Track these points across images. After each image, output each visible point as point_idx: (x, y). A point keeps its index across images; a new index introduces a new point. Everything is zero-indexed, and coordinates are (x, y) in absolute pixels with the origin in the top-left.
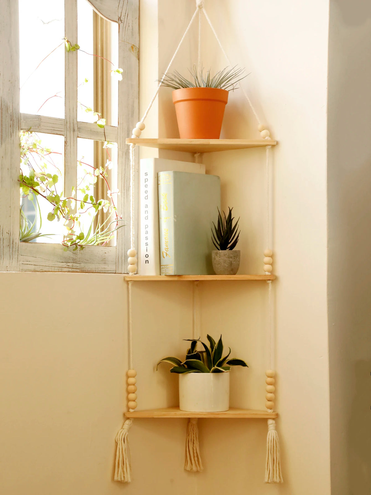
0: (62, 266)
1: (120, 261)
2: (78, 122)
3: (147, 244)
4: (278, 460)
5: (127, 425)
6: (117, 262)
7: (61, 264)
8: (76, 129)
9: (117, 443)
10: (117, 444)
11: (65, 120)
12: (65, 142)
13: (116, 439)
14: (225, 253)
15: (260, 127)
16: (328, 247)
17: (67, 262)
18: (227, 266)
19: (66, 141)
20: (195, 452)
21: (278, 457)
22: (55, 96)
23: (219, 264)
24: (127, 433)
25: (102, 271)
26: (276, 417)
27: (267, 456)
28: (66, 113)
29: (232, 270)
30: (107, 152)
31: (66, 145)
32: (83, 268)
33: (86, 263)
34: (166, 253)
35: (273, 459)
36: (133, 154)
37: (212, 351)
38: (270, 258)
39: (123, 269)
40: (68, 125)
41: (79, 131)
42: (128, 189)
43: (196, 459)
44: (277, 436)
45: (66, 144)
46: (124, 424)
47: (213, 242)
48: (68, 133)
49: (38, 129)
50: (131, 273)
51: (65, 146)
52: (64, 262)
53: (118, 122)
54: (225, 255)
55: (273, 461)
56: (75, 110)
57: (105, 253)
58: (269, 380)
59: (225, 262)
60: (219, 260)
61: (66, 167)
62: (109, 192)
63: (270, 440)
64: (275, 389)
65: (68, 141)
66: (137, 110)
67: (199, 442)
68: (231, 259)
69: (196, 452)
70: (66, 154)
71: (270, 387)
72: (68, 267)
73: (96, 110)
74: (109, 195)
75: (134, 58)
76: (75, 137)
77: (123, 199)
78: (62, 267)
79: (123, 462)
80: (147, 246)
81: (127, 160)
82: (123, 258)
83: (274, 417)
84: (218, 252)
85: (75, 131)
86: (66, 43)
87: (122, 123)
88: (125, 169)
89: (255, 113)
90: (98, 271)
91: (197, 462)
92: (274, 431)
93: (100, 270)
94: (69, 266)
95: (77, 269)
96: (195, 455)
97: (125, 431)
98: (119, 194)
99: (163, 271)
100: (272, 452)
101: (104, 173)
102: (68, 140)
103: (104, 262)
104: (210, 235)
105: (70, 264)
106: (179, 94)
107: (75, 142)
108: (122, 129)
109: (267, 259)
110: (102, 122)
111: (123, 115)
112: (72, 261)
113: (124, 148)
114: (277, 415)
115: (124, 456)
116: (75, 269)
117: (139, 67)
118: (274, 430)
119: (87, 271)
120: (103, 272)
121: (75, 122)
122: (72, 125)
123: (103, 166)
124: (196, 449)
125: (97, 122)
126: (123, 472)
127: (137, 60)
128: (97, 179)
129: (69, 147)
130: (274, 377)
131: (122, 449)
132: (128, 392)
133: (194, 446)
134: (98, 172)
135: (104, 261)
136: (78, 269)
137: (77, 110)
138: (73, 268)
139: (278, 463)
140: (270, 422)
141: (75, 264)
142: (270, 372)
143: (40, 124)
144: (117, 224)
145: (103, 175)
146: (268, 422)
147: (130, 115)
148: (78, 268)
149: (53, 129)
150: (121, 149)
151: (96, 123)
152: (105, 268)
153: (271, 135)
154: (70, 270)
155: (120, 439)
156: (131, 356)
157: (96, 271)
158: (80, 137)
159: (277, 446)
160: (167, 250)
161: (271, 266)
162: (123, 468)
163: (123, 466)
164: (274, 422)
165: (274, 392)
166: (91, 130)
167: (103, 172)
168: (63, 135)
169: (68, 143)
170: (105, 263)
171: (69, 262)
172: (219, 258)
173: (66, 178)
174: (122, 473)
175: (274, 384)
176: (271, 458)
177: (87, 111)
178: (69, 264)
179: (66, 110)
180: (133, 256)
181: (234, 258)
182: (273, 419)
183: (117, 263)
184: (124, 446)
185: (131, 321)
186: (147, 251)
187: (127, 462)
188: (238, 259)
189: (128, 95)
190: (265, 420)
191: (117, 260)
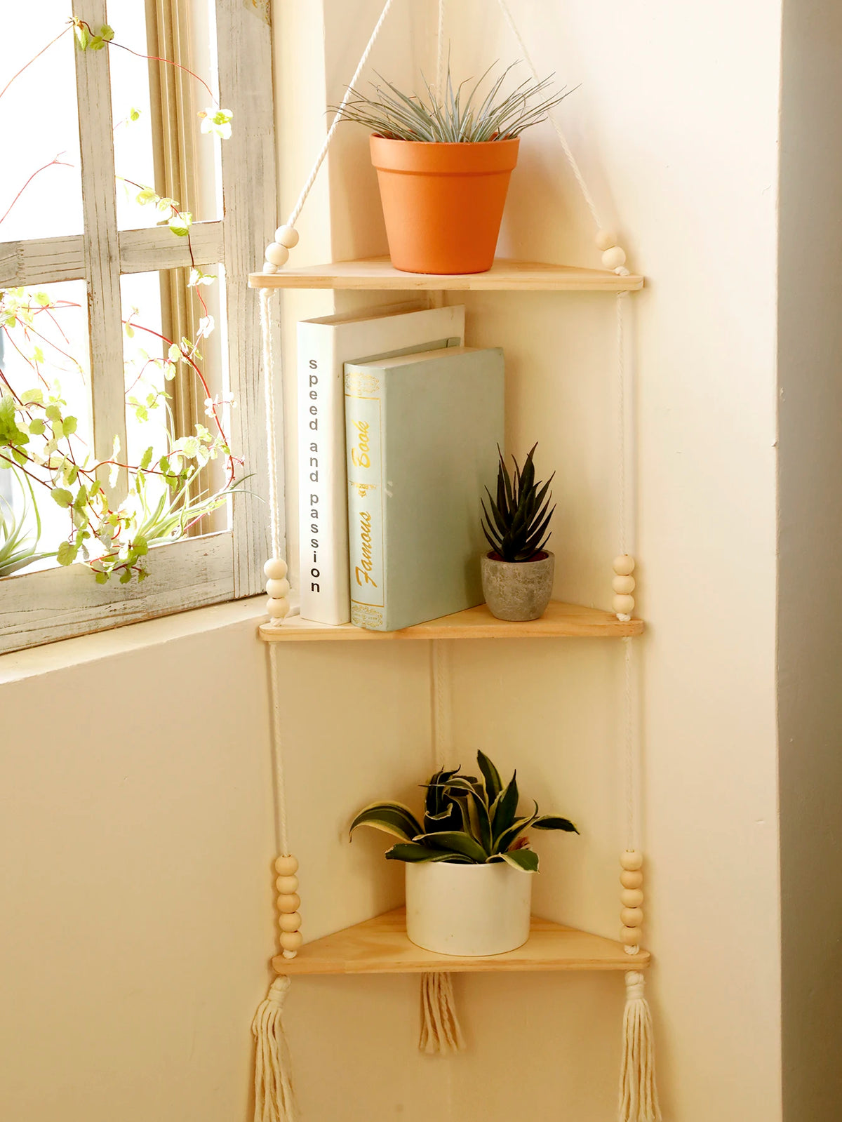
0: (99, 616)
1: (244, 565)
2: (118, 234)
3: (315, 543)
4: (649, 1071)
5: (280, 991)
6: (236, 570)
7: (94, 612)
8: (115, 252)
9: (255, 1039)
10: (257, 1039)
11: (86, 237)
12: (89, 295)
13: (254, 1028)
14: (517, 571)
15: (600, 238)
16: (778, 554)
17: (110, 603)
18: (522, 602)
19: (90, 291)
20: (444, 1008)
21: (649, 1064)
22: (53, 163)
23: (501, 596)
24: (280, 1011)
25: (200, 601)
26: (648, 965)
27: (624, 1060)
28: (86, 217)
29: (533, 610)
30: (198, 296)
31: (91, 302)
32: (152, 607)
33: (159, 591)
34: (366, 574)
35: (637, 1069)
36: (267, 314)
37: (491, 802)
38: (629, 579)
39: (252, 582)
40: (95, 246)
41: (124, 255)
42: (256, 379)
43: (447, 1026)
44: (649, 1013)
45: (92, 300)
46: (270, 988)
47: (484, 530)
48: (96, 270)
49: (17, 280)
50: (275, 620)
51: (89, 305)
52: (102, 603)
53: (224, 208)
54: (515, 576)
55: (637, 1073)
56: (109, 202)
57: (206, 555)
58: (630, 877)
59: (515, 591)
60: (500, 585)
61: (95, 360)
62: (208, 402)
63: (631, 1025)
64: (644, 897)
65: (95, 290)
66: (273, 164)
67: (454, 988)
68: (530, 586)
69: (446, 1008)
70: (93, 328)
71: (632, 896)
72: (113, 613)
73: (163, 192)
74: (209, 412)
75: (258, 25)
76: (114, 275)
77: (244, 406)
78: (99, 618)
79: (272, 1083)
80: (315, 549)
81: (251, 302)
82: (251, 557)
83: (641, 966)
84: (499, 567)
85: (113, 258)
86: (78, 29)
87: (234, 208)
88: (247, 328)
89: (589, 200)
90: (190, 605)
91: (450, 1034)
92: (640, 1001)
93: (195, 602)
94: (115, 610)
95: (135, 613)
96: (446, 1016)
97: (273, 1007)
98: (235, 405)
99: (356, 614)
100: (635, 1055)
101: (194, 351)
102: (97, 289)
103: (204, 577)
104: (478, 513)
105: (118, 606)
106: (388, 153)
107: (115, 288)
108: (234, 224)
109: (621, 582)
110: (183, 221)
111: (235, 186)
112: (123, 597)
113: (241, 273)
114: (650, 961)
115: (277, 1071)
116: (132, 613)
117: (271, 44)
118: (641, 999)
119: (161, 612)
120: (203, 603)
121: (112, 235)
122: (104, 246)
123: (187, 334)
124: (447, 1003)
125: (169, 221)
126: (276, 1107)
127: (267, 27)
128: (176, 370)
129: (98, 308)
130: (642, 868)
131: (270, 1051)
132: (279, 912)
133: (440, 996)
134: (174, 352)
135: (204, 575)
136: (139, 612)
137: (114, 203)
138: (127, 614)
139: (649, 1076)
140: (633, 979)
141: (130, 604)
142: (630, 858)
143: (20, 265)
144: (233, 477)
145: (191, 358)
146: (626, 977)
147: (254, 182)
148: (138, 610)
149: (54, 268)
150: (234, 276)
151: (166, 222)
152: (207, 594)
153: (629, 262)
154: (119, 619)
155: (264, 1029)
156: (283, 823)
157: (183, 605)
158: (128, 273)
159: (649, 1037)
160: (368, 568)
161: (631, 597)
162: (274, 1098)
163: (273, 1090)
164: (641, 977)
165: (643, 905)
166: (154, 248)
167: (190, 350)
168: (82, 278)
169: (98, 297)
170: (206, 581)
171: (115, 602)
172: (501, 581)
173: (96, 391)
174: (273, 1109)
175: (641, 886)
176: (634, 1067)
177: (142, 200)
178: (114, 606)
179: (85, 211)
180: (277, 576)
181: (539, 582)
182: (638, 971)
183: (235, 573)
184: (274, 1044)
185: (278, 739)
186: (315, 561)
187: (282, 1081)
188: (548, 581)
189: (246, 128)
190: (619, 976)
191: (236, 563)
